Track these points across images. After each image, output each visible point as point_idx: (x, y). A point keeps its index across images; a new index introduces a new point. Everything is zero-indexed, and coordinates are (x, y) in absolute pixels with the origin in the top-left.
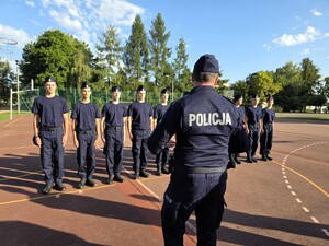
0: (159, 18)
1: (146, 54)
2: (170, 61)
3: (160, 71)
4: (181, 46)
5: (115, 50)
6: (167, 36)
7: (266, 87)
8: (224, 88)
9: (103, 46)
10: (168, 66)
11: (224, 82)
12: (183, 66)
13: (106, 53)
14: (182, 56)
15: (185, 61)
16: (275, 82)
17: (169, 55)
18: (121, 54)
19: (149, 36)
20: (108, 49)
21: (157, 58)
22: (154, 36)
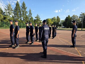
0: (24, 3)
1: (20, 12)
2: (27, 15)
3: (24, 17)
4: (30, 11)
5: (11, 10)
6: (26, 8)
7: (50, 22)
8: (41, 22)
9: (7, 9)
10: (27, 16)
11: (41, 21)
12: (31, 16)
13: (8, 11)
14: (30, 14)
15: (31, 15)
16: (52, 21)
17: (27, 13)
18: (13, 12)
19: (21, 7)
20: (8, 10)
21: (23, 14)
22: (22, 8)
